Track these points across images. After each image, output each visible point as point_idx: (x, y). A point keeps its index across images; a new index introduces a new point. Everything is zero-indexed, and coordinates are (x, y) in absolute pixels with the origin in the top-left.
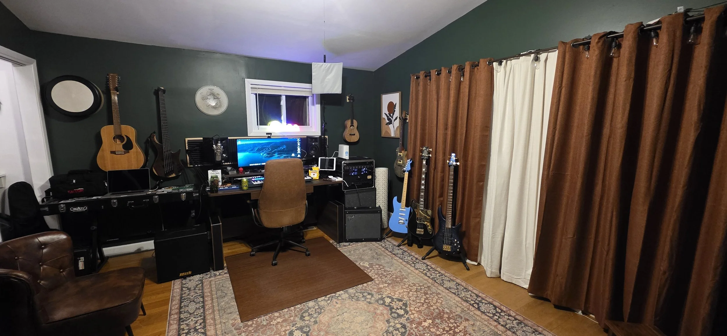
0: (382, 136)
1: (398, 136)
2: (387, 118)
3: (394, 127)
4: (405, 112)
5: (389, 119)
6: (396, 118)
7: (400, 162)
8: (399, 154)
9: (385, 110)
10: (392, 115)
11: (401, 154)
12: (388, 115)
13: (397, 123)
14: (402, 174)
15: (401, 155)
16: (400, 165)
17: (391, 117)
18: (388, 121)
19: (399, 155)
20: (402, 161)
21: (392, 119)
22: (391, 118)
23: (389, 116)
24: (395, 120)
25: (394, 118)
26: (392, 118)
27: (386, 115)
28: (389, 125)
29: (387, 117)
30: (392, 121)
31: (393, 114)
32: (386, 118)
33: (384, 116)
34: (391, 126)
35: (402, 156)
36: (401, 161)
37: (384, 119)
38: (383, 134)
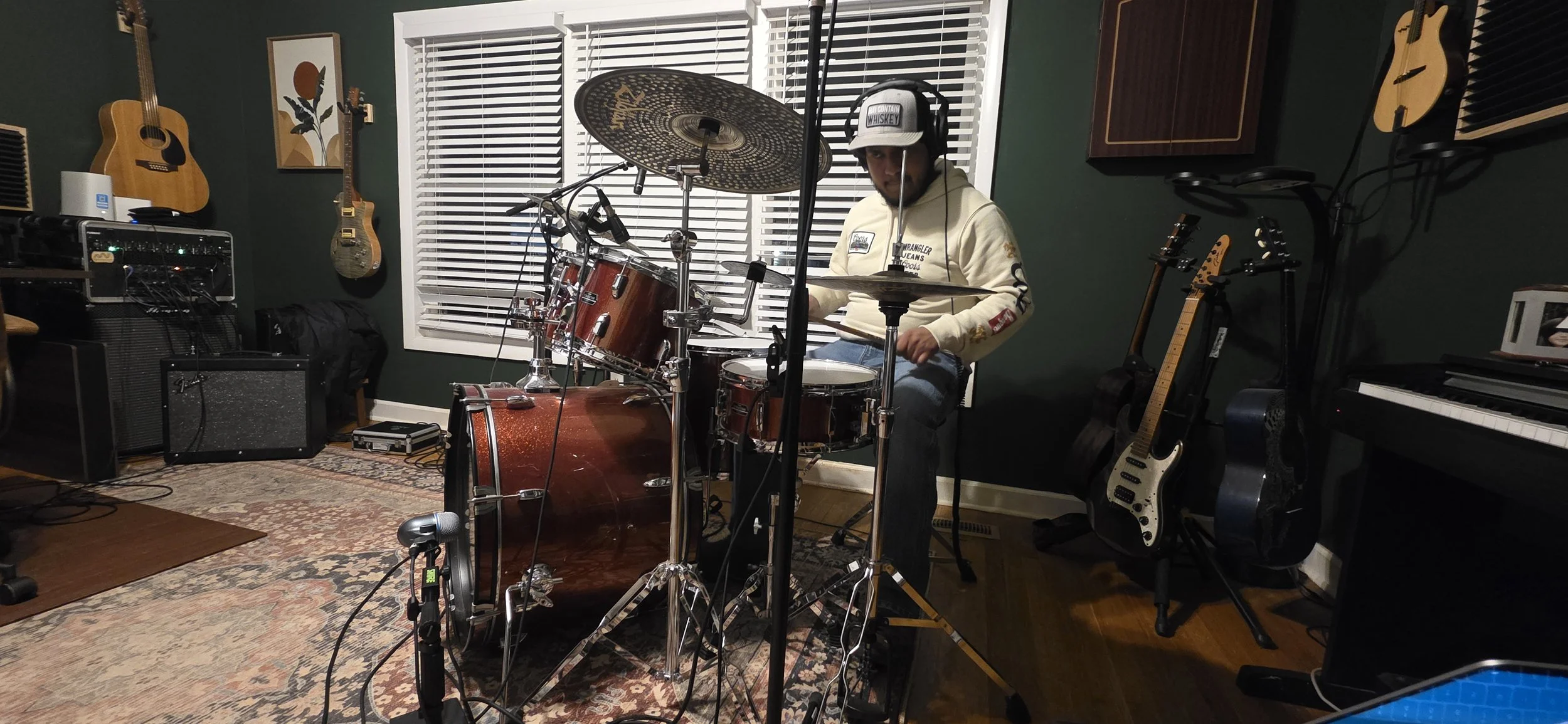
0: (279, 166)
1: (338, 160)
2: (296, 114)
3: (321, 138)
4: (357, 89)
5: (300, 115)
6: (328, 113)
7: (348, 235)
8: (344, 210)
9: (284, 87)
10: (311, 102)
11: (352, 210)
12: (298, 103)
13: (331, 127)
14: (356, 268)
15: (350, 214)
16: (348, 244)
17: (309, 107)
18: (297, 122)
19: (345, 213)
20: (354, 230)
21: (313, 115)
22: (309, 112)
23: (301, 105)
24: (323, 118)
25: (321, 110)
26: (314, 110)
27: (292, 103)
28: (302, 133)
29: (296, 107)
30: (315, 122)
31: (317, 101)
32: (291, 112)
33: (283, 106)
34: (310, 136)
35: (353, 215)
36: (351, 231)
37: (284, 114)
38: (284, 160)
